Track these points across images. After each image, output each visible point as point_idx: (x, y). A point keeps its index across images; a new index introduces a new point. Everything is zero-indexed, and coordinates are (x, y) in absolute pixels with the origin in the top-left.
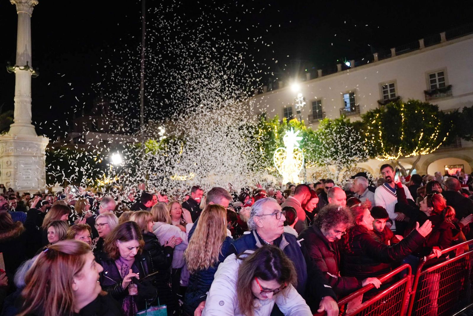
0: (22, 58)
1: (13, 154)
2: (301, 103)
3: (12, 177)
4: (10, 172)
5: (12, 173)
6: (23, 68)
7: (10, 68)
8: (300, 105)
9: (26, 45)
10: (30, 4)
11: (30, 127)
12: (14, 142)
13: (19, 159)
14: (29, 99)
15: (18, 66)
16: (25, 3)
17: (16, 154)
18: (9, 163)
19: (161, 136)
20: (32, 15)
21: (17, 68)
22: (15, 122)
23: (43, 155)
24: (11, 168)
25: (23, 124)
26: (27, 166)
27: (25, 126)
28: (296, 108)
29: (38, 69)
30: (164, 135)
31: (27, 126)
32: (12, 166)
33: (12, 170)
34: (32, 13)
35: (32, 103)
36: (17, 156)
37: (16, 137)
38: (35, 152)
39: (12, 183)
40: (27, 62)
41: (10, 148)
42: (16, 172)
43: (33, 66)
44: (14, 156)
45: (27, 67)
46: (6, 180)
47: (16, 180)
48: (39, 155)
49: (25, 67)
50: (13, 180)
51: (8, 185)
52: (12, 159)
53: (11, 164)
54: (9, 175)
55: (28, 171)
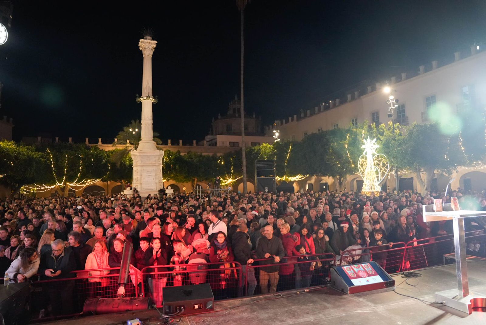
0: (146, 91)
1: (139, 165)
2: (394, 106)
3: (139, 181)
4: (138, 178)
5: (139, 179)
6: (145, 98)
8: (393, 107)
9: (148, 80)
10: (151, 48)
11: (151, 143)
12: (139, 156)
13: (145, 168)
14: (151, 122)
15: (143, 98)
16: (147, 48)
17: (142, 164)
18: (137, 171)
19: (276, 139)
20: (153, 56)
21: (142, 99)
23: (160, 164)
26: (148, 173)
27: (147, 143)
28: (389, 110)
29: (157, 96)
30: (279, 137)
31: (149, 143)
32: (139, 174)
33: (139, 176)
34: (152, 54)
35: (153, 124)
36: (142, 166)
37: (141, 152)
38: (154, 163)
39: (139, 186)
40: (148, 93)
41: (137, 160)
42: (141, 178)
43: (153, 96)
44: (140, 166)
45: (148, 97)
46: (136, 183)
47: (141, 184)
48: (157, 164)
49: (147, 97)
50: (139, 184)
51: (136, 187)
52: (139, 168)
53: (138, 172)
54: (137, 180)
55: (149, 177)
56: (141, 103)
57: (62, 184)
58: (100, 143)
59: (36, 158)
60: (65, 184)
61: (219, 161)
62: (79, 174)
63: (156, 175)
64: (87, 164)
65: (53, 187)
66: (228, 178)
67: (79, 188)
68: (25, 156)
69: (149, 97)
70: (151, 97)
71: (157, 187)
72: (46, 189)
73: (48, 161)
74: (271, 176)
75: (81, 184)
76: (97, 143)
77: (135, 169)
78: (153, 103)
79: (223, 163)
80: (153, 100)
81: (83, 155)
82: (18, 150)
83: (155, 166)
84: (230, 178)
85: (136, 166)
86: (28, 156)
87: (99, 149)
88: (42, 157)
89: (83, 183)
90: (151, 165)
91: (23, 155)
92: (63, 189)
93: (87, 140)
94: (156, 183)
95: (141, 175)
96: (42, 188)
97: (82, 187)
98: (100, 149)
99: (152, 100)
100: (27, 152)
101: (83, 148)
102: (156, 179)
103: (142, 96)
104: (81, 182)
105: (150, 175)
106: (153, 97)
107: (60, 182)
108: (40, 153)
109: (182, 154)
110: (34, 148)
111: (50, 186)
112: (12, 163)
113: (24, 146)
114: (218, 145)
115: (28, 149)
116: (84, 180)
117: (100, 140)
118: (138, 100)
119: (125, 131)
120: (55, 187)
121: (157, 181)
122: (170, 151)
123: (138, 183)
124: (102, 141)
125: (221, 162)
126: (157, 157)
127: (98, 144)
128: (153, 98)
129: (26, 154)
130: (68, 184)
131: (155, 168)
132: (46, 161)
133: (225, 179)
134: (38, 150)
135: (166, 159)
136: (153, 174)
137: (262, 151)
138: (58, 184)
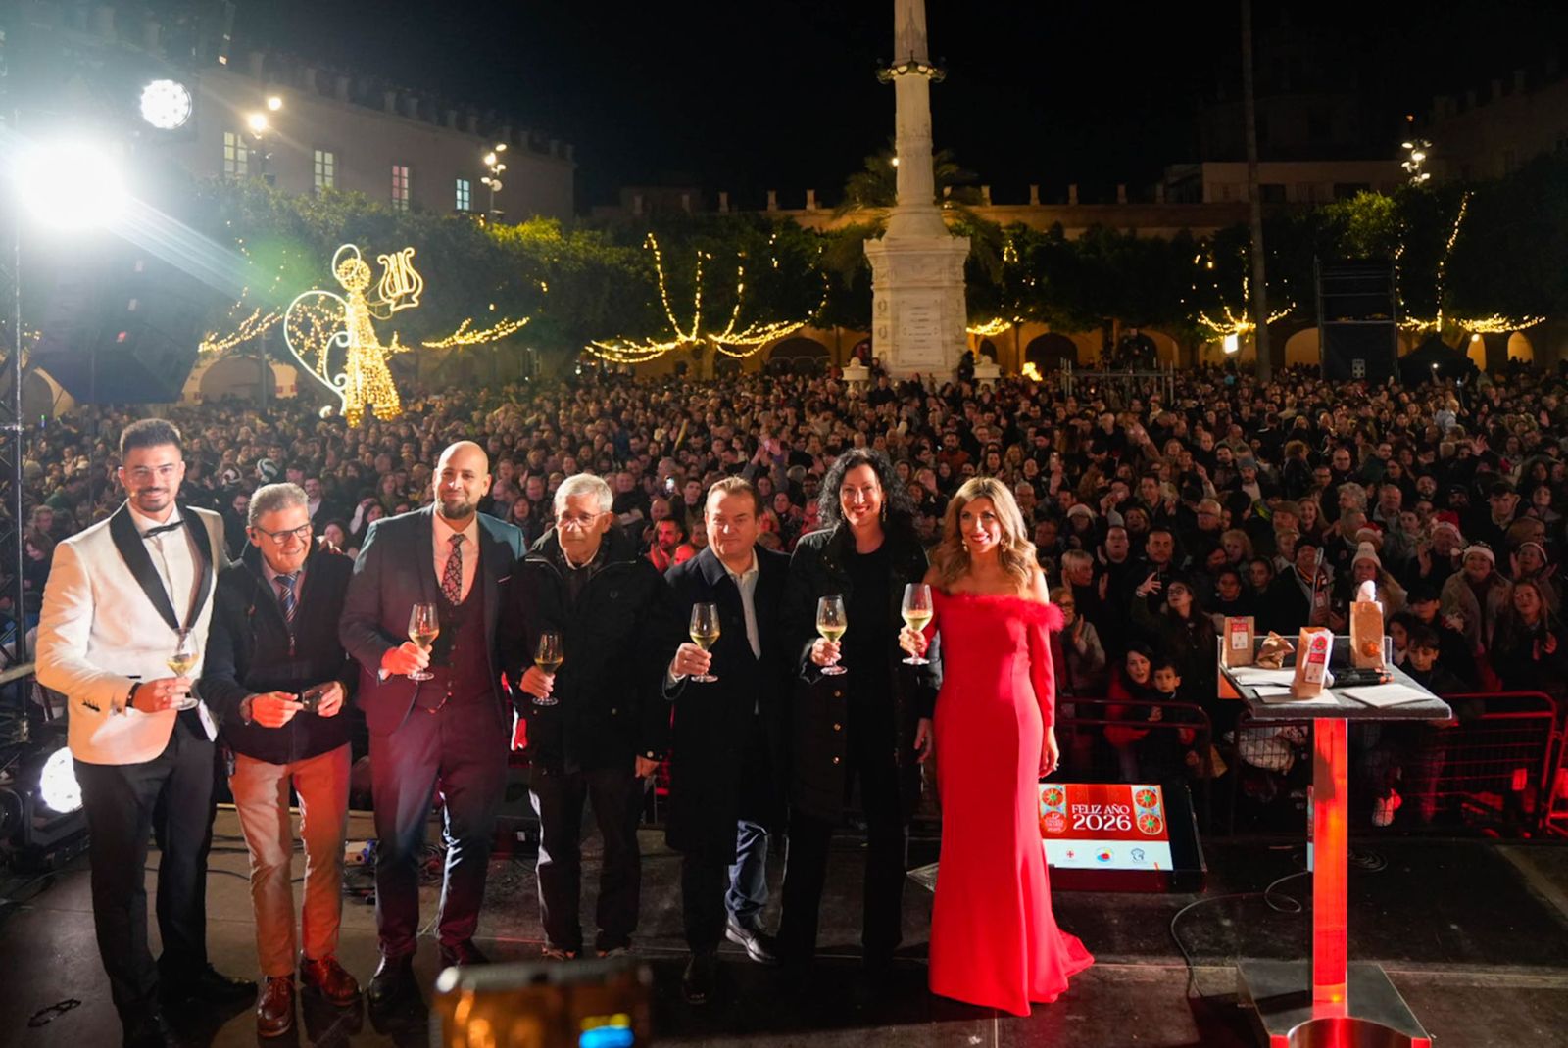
0: (904, 44)
1: (887, 285)
3: (889, 338)
4: (885, 327)
5: (889, 330)
6: (903, 69)
7: (883, 74)
9: (911, 9)
11: (926, 213)
12: (889, 256)
13: (905, 296)
15: (895, 68)
17: (897, 284)
18: (883, 304)
19: (1414, 173)
21: (894, 72)
22: (900, 203)
23: (958, 282)
24: (886, 319)
25: (911, 210)
26: (918, 311)
27: (915, 213)
30: (1424, 167)
31: (920, 213)
32: (888, 314)
33: (888, 323)
36: (897, 290)
37: (892, 243)
38: (937, 277)
39: (889, 355)
40: (912, 52)
41: (885, 270)
42: (895, 328)
43: (930, 59)
44: (891, 289)
45: (913, 65)
46: (880, 345)
47: (896, 347)
48: (946, 284)
49: (909, 64)
50: (890, 348)
51: (883, 357)
52: (888, 296)
53: (885, 309)
54: (883, 334)
55: (922, 324)
56: (892, 83)
57: (693, 337)
58: (811, 206)
59: (610, 266)
60: (705, 338)
61: (1198, 257)
62: (737, 308)
63: (942, 318)
64: (757, 277)
65: (671, 346)
66: (1232, 319)
67: (748, 347)
68: (580, 264)
69: (917, 64)
70: (923, 65)
71: (945, 357)
72: (652, 353)
73: (646, 274)
74: (1379, 316)
75: (746, 337)
76: (802, 205)
77: (877, 298)
78: (932, 83)
79: (1210, 265)
80: (931, 71)
81: (746, 250)
82: (563, 245)
83: (941, 288)
84: (1240, 319)
85: (881, 289)
86: (587, 262)
87: (800, 227)
88: (629, 262)
89: (754, 335)
90: (925, 284)
91: (575, 258)
92: (697, 352)
93: (772, 197)
94: (944, 344)
95: (896, 319)
96: (643, 350)
97: (756, 345)
98: (804, 229)
99: (925, 73)
100: (586, 250)
101: (749, 229)
102: (942, 330)
103: (894, 63)
104: (746, 333)
105: (923, 317)
106: (929, 63)
107: (687, 333)
108: (627, 250)
109: (1071, 235)
110: (609, 235)
111: (663, 343)
112: (543, 285)
113: (583, 232)
114: (1207, 198)
115: (592, 239)
116: (752, 327)
117: (811, 194)
118: (883, 75)
119: (867, 171)
120: (677, 347)
121: (948, 337)
122: (1025, 227)
123: (886, 345)
124: (817, 199)
125: (1204, 261)
126: (947, 260)
127: (804, 208)
128: (929, 67)
129: (582, 256)
130: (711, 336)
131: (938, 296)
132: (639, 274)
133: (1224, 322)
134: (620, 240)
135: (1010, 254)
136: (934, 315)
137: (1356, 222)
138: (682, 338)
